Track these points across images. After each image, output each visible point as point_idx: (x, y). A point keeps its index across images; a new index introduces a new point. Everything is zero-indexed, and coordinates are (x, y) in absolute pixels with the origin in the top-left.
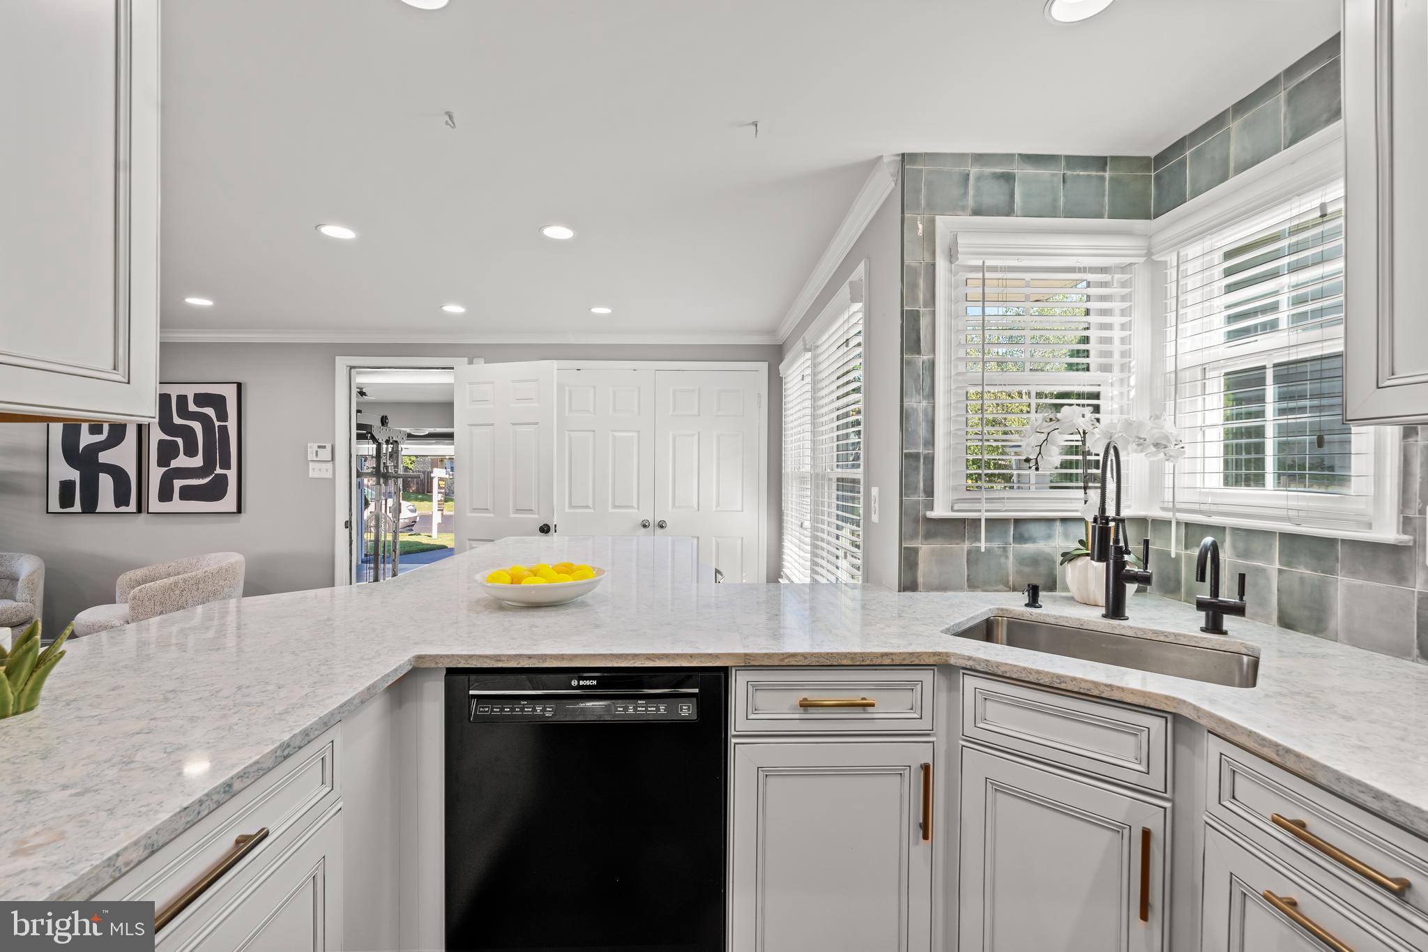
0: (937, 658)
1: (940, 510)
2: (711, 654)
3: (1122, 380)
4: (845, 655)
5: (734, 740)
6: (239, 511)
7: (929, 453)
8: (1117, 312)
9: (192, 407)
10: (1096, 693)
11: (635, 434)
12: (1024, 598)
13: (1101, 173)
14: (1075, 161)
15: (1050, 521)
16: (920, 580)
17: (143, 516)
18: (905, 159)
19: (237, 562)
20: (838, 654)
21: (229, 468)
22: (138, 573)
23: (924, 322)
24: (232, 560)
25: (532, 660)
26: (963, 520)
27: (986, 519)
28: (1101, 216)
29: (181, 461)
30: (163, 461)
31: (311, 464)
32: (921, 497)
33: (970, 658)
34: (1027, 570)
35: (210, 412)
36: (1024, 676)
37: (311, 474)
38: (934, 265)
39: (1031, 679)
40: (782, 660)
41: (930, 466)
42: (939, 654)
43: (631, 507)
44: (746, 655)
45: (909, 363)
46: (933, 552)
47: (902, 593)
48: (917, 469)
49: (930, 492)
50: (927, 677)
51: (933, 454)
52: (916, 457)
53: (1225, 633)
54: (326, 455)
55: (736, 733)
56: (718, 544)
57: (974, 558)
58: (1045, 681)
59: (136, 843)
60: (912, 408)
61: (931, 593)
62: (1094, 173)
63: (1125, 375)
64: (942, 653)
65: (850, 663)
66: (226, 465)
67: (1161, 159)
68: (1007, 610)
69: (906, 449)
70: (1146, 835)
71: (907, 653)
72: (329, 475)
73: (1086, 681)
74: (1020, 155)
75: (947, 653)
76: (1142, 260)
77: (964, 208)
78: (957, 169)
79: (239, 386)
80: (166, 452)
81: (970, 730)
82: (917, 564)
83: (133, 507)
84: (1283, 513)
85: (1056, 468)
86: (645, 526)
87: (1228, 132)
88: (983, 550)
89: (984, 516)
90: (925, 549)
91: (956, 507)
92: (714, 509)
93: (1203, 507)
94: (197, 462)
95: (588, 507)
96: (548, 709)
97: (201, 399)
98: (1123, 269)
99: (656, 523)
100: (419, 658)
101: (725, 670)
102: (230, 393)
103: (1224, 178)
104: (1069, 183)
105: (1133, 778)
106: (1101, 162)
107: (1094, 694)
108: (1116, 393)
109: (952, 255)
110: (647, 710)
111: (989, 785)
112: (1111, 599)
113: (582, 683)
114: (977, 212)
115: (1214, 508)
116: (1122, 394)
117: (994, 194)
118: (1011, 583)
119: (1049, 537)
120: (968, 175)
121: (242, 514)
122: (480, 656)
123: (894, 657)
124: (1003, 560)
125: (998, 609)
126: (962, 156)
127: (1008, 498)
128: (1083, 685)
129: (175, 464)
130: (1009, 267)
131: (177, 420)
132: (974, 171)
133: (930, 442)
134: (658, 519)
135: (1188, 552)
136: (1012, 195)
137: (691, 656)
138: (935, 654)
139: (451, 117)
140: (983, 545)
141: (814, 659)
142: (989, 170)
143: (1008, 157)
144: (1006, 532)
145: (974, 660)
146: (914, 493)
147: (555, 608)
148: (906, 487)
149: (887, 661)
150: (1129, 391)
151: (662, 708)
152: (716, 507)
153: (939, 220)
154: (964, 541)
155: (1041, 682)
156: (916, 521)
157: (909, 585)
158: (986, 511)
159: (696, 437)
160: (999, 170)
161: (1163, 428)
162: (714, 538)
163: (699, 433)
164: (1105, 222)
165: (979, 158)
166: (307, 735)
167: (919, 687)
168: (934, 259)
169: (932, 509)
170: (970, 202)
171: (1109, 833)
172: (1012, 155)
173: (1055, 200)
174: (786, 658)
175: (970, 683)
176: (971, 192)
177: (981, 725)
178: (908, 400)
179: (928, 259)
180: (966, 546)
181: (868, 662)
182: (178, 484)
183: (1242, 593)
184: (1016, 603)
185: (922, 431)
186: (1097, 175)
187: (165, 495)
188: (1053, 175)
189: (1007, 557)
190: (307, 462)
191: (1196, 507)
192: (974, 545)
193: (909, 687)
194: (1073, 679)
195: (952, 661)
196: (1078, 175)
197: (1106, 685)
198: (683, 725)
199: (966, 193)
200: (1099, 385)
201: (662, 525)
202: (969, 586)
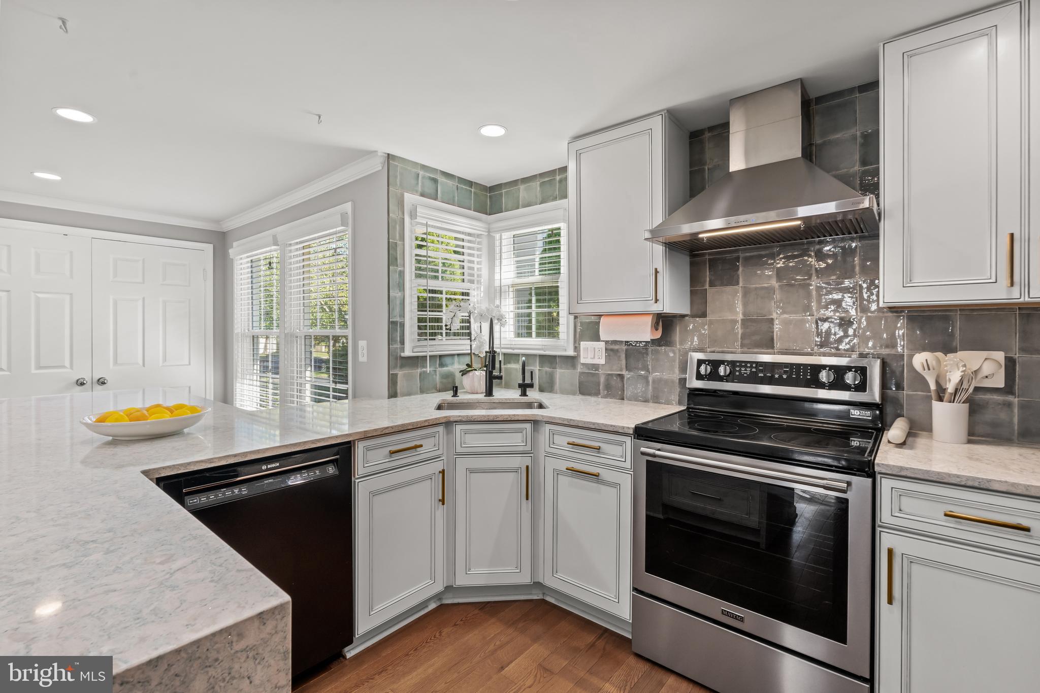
0: (445, 419)
1: (408, 353)
2: (347, 434)
3: (478, 288)
5: (357, 481)
7: (402, 321)
8: (476, 256)
11: (66, 297)
12: (451, 394)
13: (471, 189)
14: (462, 180)
15: (453, 355)
16: (399, 391)
18: (389, 156)
20: (407, 424)
23: (399, 249)
26: (417, 357)
27: (429, 356)
28: (470, 209)
32: (398, 346)
34: (444, 381)
38: (403, 219)
40: (382, 431)
41: (402, 329)
44: (365, 431)
45: (392, 271)
46: (404, 375)
47: (390, 399)
48: (396, 330)
49: (402, 342)
50: (438, 429)
51: (404, 321)
52: (396, 323)
53: (527, 396)
55: (358, 476)
57: (423, 376)
60: (394, 297)
61: (404, 398)
63: (479, 286)
67: (492, 189)
68: (445, 400)
69: (391, 319)
70: (527, 467)
74: (439, 171)
75: (449, 416)
76: (487, 234)
77: (417, 191)
78: (414, 170)
81: (459, 450)
82: (397, 383)
84: (540, 347)
85: (458, 329)
86: (80, 384)
87: (519, 189)
89: (429, 354)
90: (400, 373)
91: (415, 350)
92: (161, 365)
93: (512, 346)
95: (3, 370)
96: (243, 490)
98: (479, 236)
99: (95, 380)
100: (144, 472)
101: (353, 442)
103: (518, 208)
104: (459, 191)
105: (521, 449)
106: (470, 183)
108: (475, 294)
109: (413, 215)
110: (309, 475)
111: (468, 471)
112: (487, 389)
113: (269, 466)
114: (422, 195)
115: (515, 346)
116: (478, 294)
117: (429, 187)
118: (438, 388)
119: (453, 364)
120: (418, 175)
122: (197, 462)
123: (429, 421)
124: (434, 376)
125: (442, 400)
126: (417, 164)
127: (437, 345)
130: (437, 227)
132: (421, 173)
133: (403, 315)
135: (505, 366)
136: (437, 190)
140: (428, 370)
141: (397, 428)
142: (428, 175)
144: (436, 361)
146: (395, 344)
147: (171, 437)
148: (391, 340)
149: (427, 424)
150: (481, 294)
151: (317, 472)
152: (163, 363)
153: (406, 195)
154: (418, 368)
156: (396, 358)
157: (393, 394)
158: (430, 352)
159: (140, 302)
160: (432, 176)
161: (500, 312)
163: (144, 299)
164: (472, 213)
165: (424, 167)
167: (438, 434)
168: (404, 216)
169: (404, 352)
170: (419, 189)
171: (514, 473)
172: (437, 170)
173: (454, 197)
174: (384, 430)
175: (459, 428)
176: (420, 184)
177: (464, 446)
178: (392, 292)
179: (400, 215)
180: (419, 370)
183: (532, 379)
184: (449, 396)
185: (397, 310)
186: (469, 189)
188: (453, 185)
189: (436, 375)
191: (509, 346)
192: (422, 370)
193: (435, 435)
195: (451, 419)
196: (463, 187)
197: (513, 415)
199: (417, 184)
200: (469, 290)
201: (102, 382)
202: (420, 392)
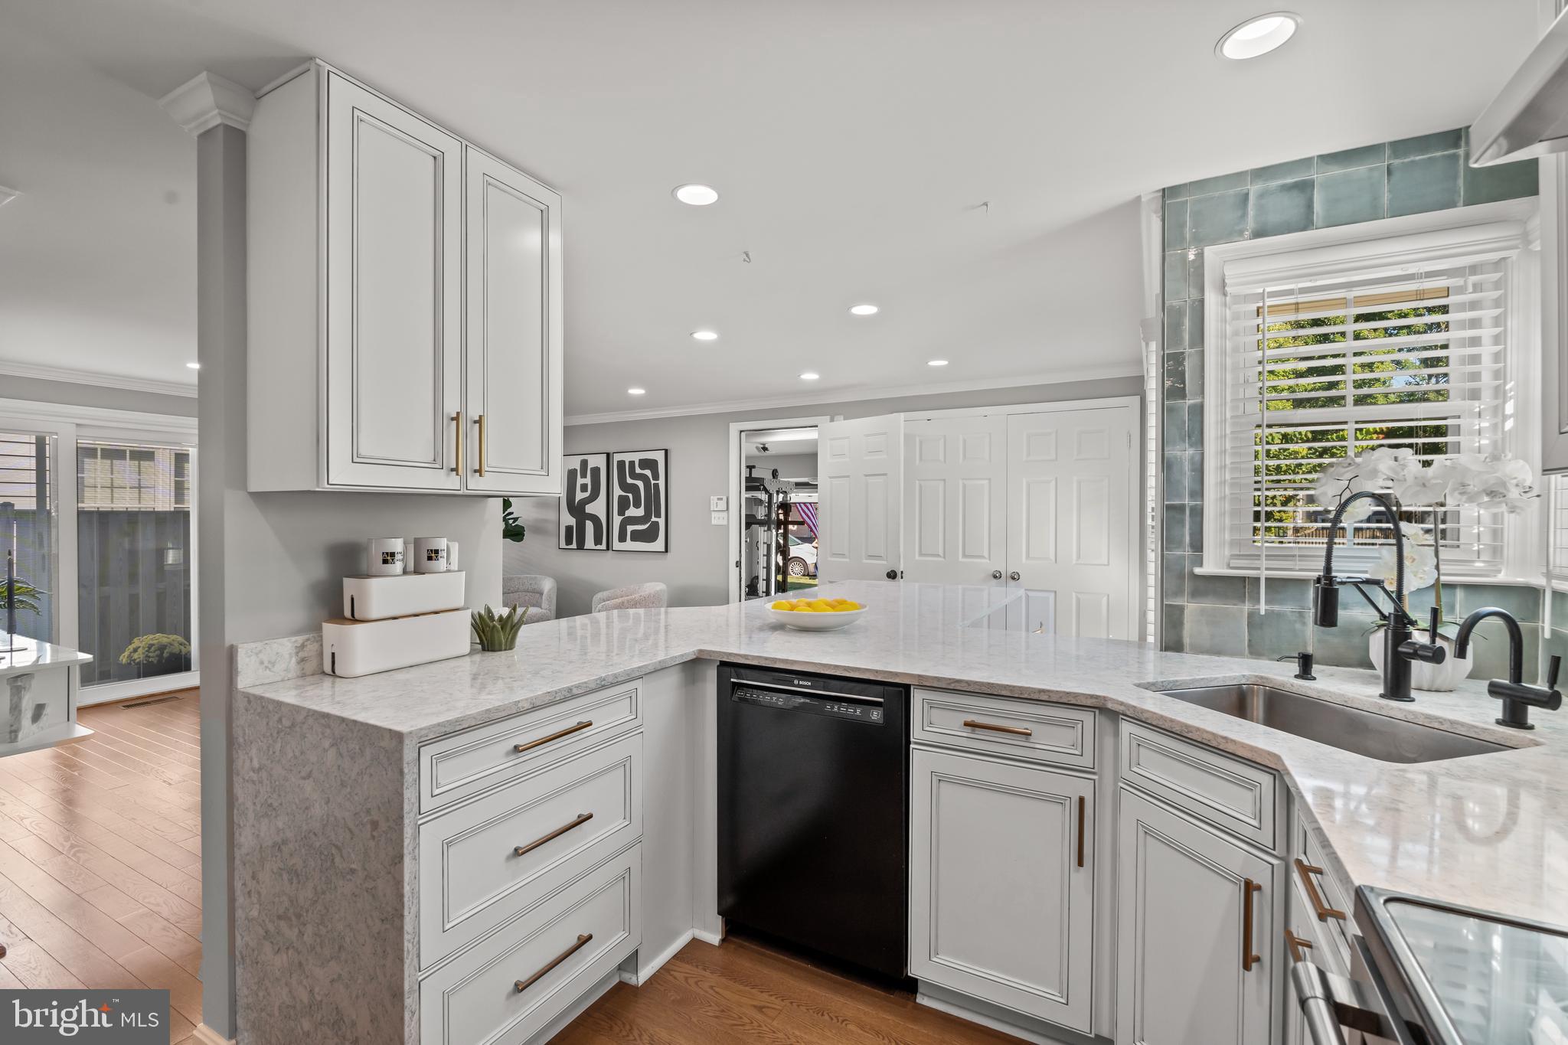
0: (1094, 700)
1: (1211, 566)
2: (891, 672)
4: (1006, 687)
5: (914, 746)
6: (666, 551)
7: (1197, 505)
8: (1487, 322)
9: (638, 470)
10: (1214, 744)
11: (986, 482)
12: (1294, 668)
13: (1452, 151)
14: (1400, 147)
16: (1187, 640)
17: (610, 551)
18: (1167, 193)
19: (661, 590)
20: (998, 685)
21: (660, 517)
22: (605, 594)
23: (1188, 366)
24: (658, 588)
25: (767, 661)
26: (1243, 579)
27: (1266, 578)
28: (1451, 204)
29: (632, 512)
30: (621, 512)
31: (713, 513)
32: (1187, 552)
33: (1122, 704)
35: (648, 472)
36: (1161, 723)
37: (714, 522)
38: (1202, 301)
39: (1166, 726)
40: (949, 684)
41: (1198, 519)
42: (1097, 697)
43: (982, 557)
44: (921, 676)
45: (1171, 410)
46: (1203, 611)
47: (1164, 653)
48: (1182, 522)
49: (1198, 546)
50: (1087, 718)
51: (1203, 504)
52: (1181, 509)
53: (1526, 728)
54: (722, 505)
55: (915, 740)
56: (1078, 600)
57: (1254, 621)
58: (1177, 729)
59: (526, 699)
60: (1176, 458)
61: (1201, 656)
62: (1439, 154)
63: (1498, 402)
64: (1100, 696)
65: (1009, 694)
66: (658, 515)
68: (1267, 679)
69: (1167, 501)
70: (1248, 885)
71: (1064, 692)
72: (725, 523)
73: (1207, 732)
74: (1321, 157)
75: (1104, 697)
76: (1514, 252)
77: (1241, 233)
78: (1232, 192)
79: (666, 451)
80: (624, 504)
81: (1127, 773)
82: (1183, 624)
83: (604, 546)
86: (995, 577)
88: (1263, 612)
89: (1264, 574)
90: (1192, 608)
91: (1235, 563)
92: (1074, 562)
94: (640, 512)
95: (938, 556)
96: (780, 699)
97: (644, 464)
99: (1009, 574)
100: (701, 651)
101: (907, 688)
102: (659, 457)
104: (1396, 176)
105: (1248, 832)
107: (1213, 745)
110: (847, 711)
111: (1139, 827)
112: (1389, 676)
113: (801, 683)
114: (1259, 234)
117: (1289, 206)
120: (1247, 195)
121: (669, 553)
122: (736, 655)
123: (1051, 694)
124: (1298, 626)
125: (1257, 676)
126: (1240, 175)
127: (1300, 556)
128: (1205, 736)
129: (628, 513)
131: (629, 481)
132: (1254, 189)
133: (1198, 492)
134: (1010, 571)
136: (1310, 206)
137: (877, 671)
138: (1092, 696)
139: (747, 255)
142: (1276, 184)
143: (1306, 163)
145: (1125, 706)
146: (1178, 548)
148: (1168, 540)
149: (1045, 697)
150: (1504, 422)
151: (858, 711)
152: (1077, 560)
153: (1209, 251)
154: (1244, 602)
155: (1174, 730)
156: (1181, 577)
157: (1173, 645)
158: (1267, 569)
159: (1053, 485)
160: (1289, 181)
162: (1074, 594)
163: (1056, 479)
164: (1460, 212)
165: (1264, 172)
166: (616, 677)
167: (1080, 726)
168: (1203, 295)
169: (1201, 565)
170: (1251, 223)
171: (1231, 885)
172: (1309, 160)
173: (1377, 199)
174: (952, 683)
175: (1126, 728)
176: (1252, 213)
177: (1135, 769)
178: (1170, 448)
179: (1194, 294)
180: (1247, 607)
181: (1026, 696)
182: (630, 528)
183: (1553, 680)
184: (1283, 674)
185: (1187, 482)
186: (1444, 156)
187: (622, 539)
188: (1371, 170)
189: (1304, 624)
190: (710, 512)
192: (1256, 607)
193: (1070, 725)
194: (1198, 729)
195: (1110, 706)
196: (1412, 162)
198: (873, 726)
199: (1244, 215)
200: (1459, 417)
201: (1015, 577)
202: (1251, 653)
